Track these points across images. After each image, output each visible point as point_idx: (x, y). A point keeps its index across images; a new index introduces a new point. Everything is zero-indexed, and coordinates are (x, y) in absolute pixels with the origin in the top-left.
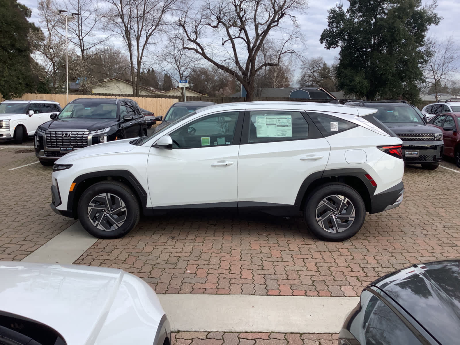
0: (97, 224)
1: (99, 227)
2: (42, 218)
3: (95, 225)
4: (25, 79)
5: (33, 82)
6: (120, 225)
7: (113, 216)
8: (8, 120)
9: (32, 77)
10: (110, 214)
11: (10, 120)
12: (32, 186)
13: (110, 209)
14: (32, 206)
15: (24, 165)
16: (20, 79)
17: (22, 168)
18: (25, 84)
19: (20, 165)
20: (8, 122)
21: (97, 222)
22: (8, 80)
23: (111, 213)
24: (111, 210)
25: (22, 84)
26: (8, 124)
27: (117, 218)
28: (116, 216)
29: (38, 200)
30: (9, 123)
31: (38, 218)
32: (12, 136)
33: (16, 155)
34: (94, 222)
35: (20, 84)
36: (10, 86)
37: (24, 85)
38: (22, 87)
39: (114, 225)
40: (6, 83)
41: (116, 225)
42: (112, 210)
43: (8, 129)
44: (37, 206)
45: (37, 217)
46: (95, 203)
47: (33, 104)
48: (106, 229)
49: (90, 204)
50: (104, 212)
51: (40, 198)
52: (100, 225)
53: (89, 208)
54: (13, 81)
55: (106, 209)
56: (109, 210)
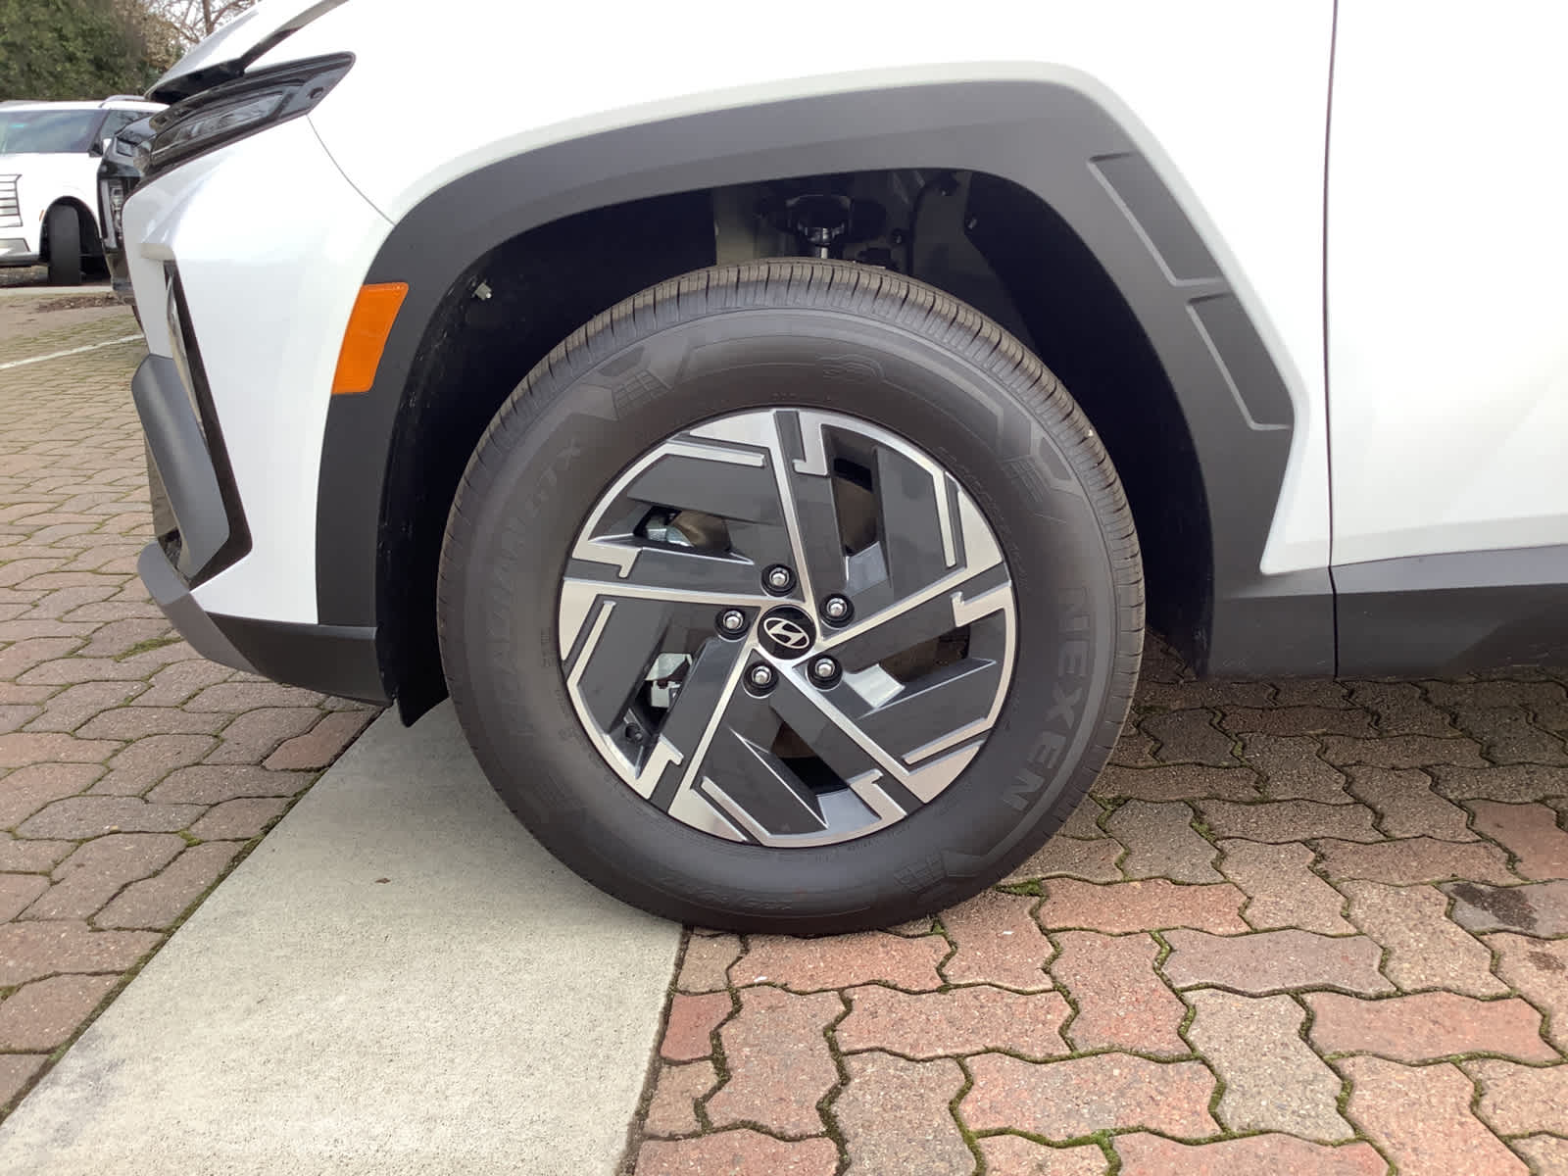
0: (672, 776)
1: (688, 806)
2: (109, 670)
3: (645, 784)
4: (87, 35)
5: (122, 54)
6: (928, 784)
7: (847, 677)
8: (13, 178)
9: (119, 33)
10: (812, 663)
11: (20, 176)
12: (79, 441)
13: (810, 608)
14: (54, 565)
15: (68, 348)
16: (67, 40)
17: (53, 359)
18: (89, 60)
19: (47, 348)
20: (12, 186)
21: (665, 752)
22: (19, 40)
23: (822, 644)
24: (822, 611)
25: (77, 59)
26: (12, 194)
27: (892, 710)
28: (877, 687)
29: (102, 524)
30: (15, 190)
31: (78, 669)
32: (35, 248)
33: (40, 317)
34: (639, 750)
35: (71, 58)
36: (29, 65)
37: (86, 66)
38: (78, 72)
39: (865, 784)
40: (11, 52)
41: (889, 783)
42: (836, 607)
43: (15, 220)
44: (89, 561)
45: (73, 653)
46: (640, 535)
47: (116, 111)
48: (772, 831)
49: (588, 548)
50: (741, 632)
51: (114, 509)
52: (696, 785)
53: (577, 595)
54: (41, 47)
55: (768, 601)
56: (795, 615)
